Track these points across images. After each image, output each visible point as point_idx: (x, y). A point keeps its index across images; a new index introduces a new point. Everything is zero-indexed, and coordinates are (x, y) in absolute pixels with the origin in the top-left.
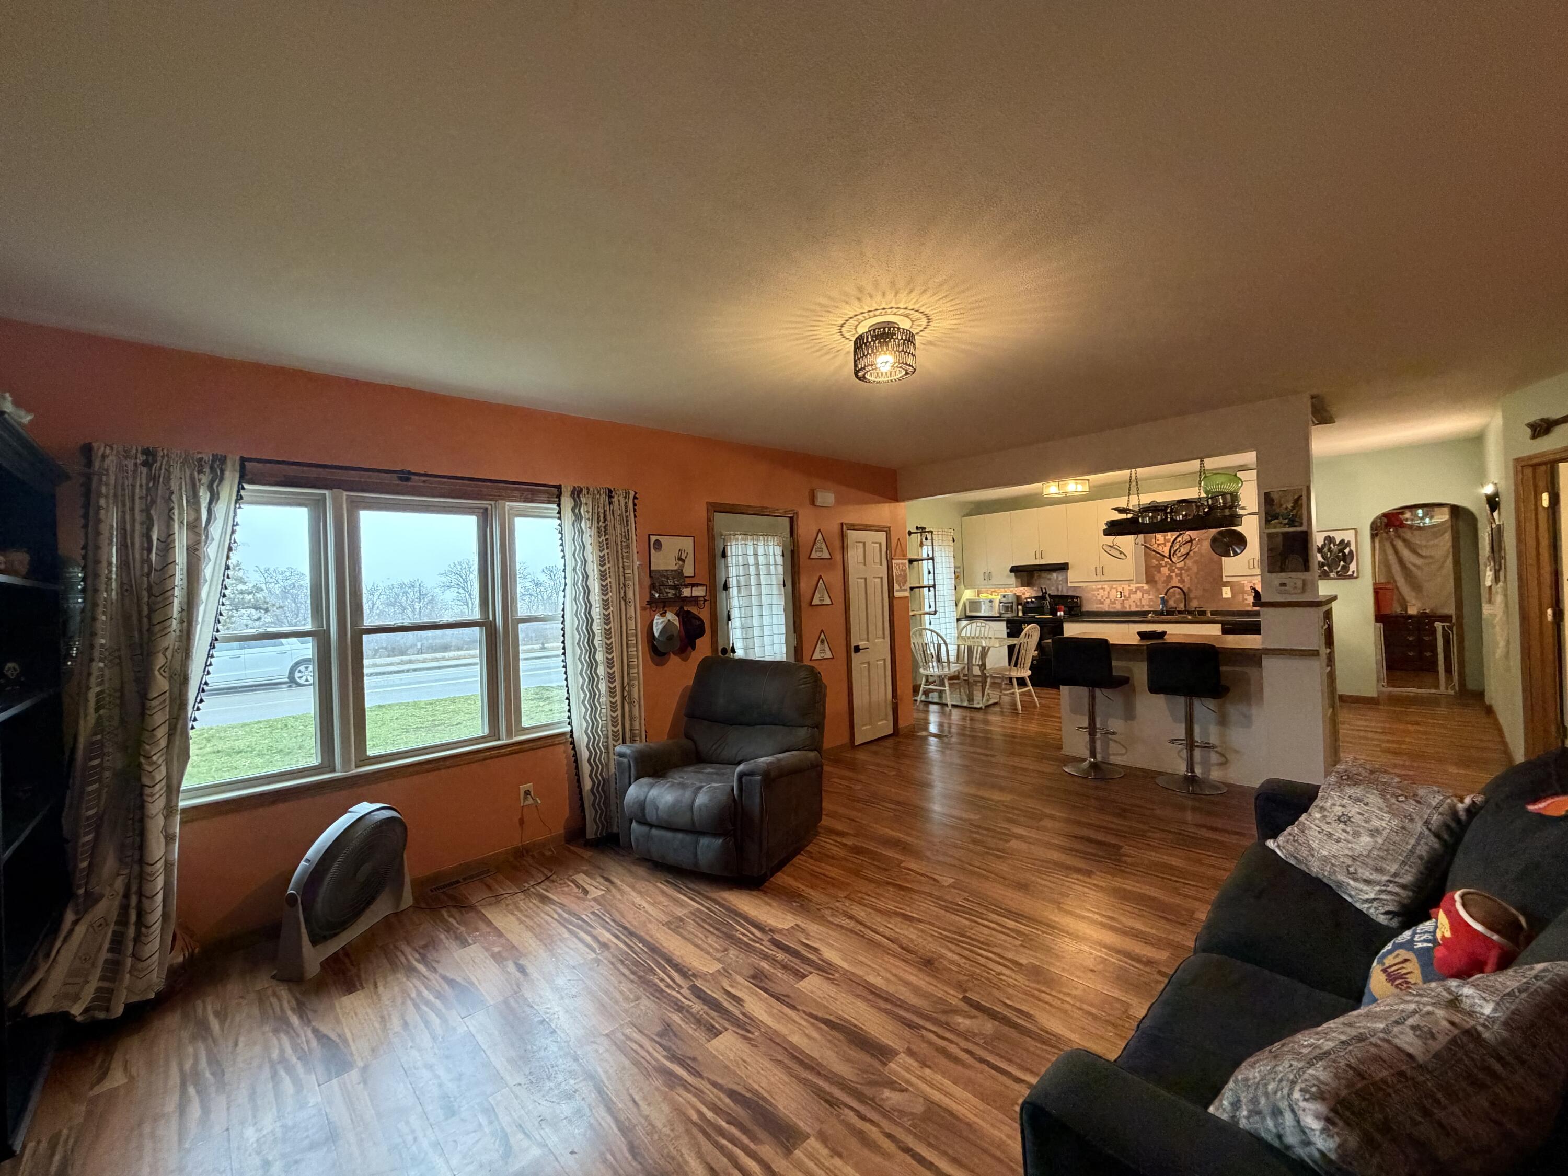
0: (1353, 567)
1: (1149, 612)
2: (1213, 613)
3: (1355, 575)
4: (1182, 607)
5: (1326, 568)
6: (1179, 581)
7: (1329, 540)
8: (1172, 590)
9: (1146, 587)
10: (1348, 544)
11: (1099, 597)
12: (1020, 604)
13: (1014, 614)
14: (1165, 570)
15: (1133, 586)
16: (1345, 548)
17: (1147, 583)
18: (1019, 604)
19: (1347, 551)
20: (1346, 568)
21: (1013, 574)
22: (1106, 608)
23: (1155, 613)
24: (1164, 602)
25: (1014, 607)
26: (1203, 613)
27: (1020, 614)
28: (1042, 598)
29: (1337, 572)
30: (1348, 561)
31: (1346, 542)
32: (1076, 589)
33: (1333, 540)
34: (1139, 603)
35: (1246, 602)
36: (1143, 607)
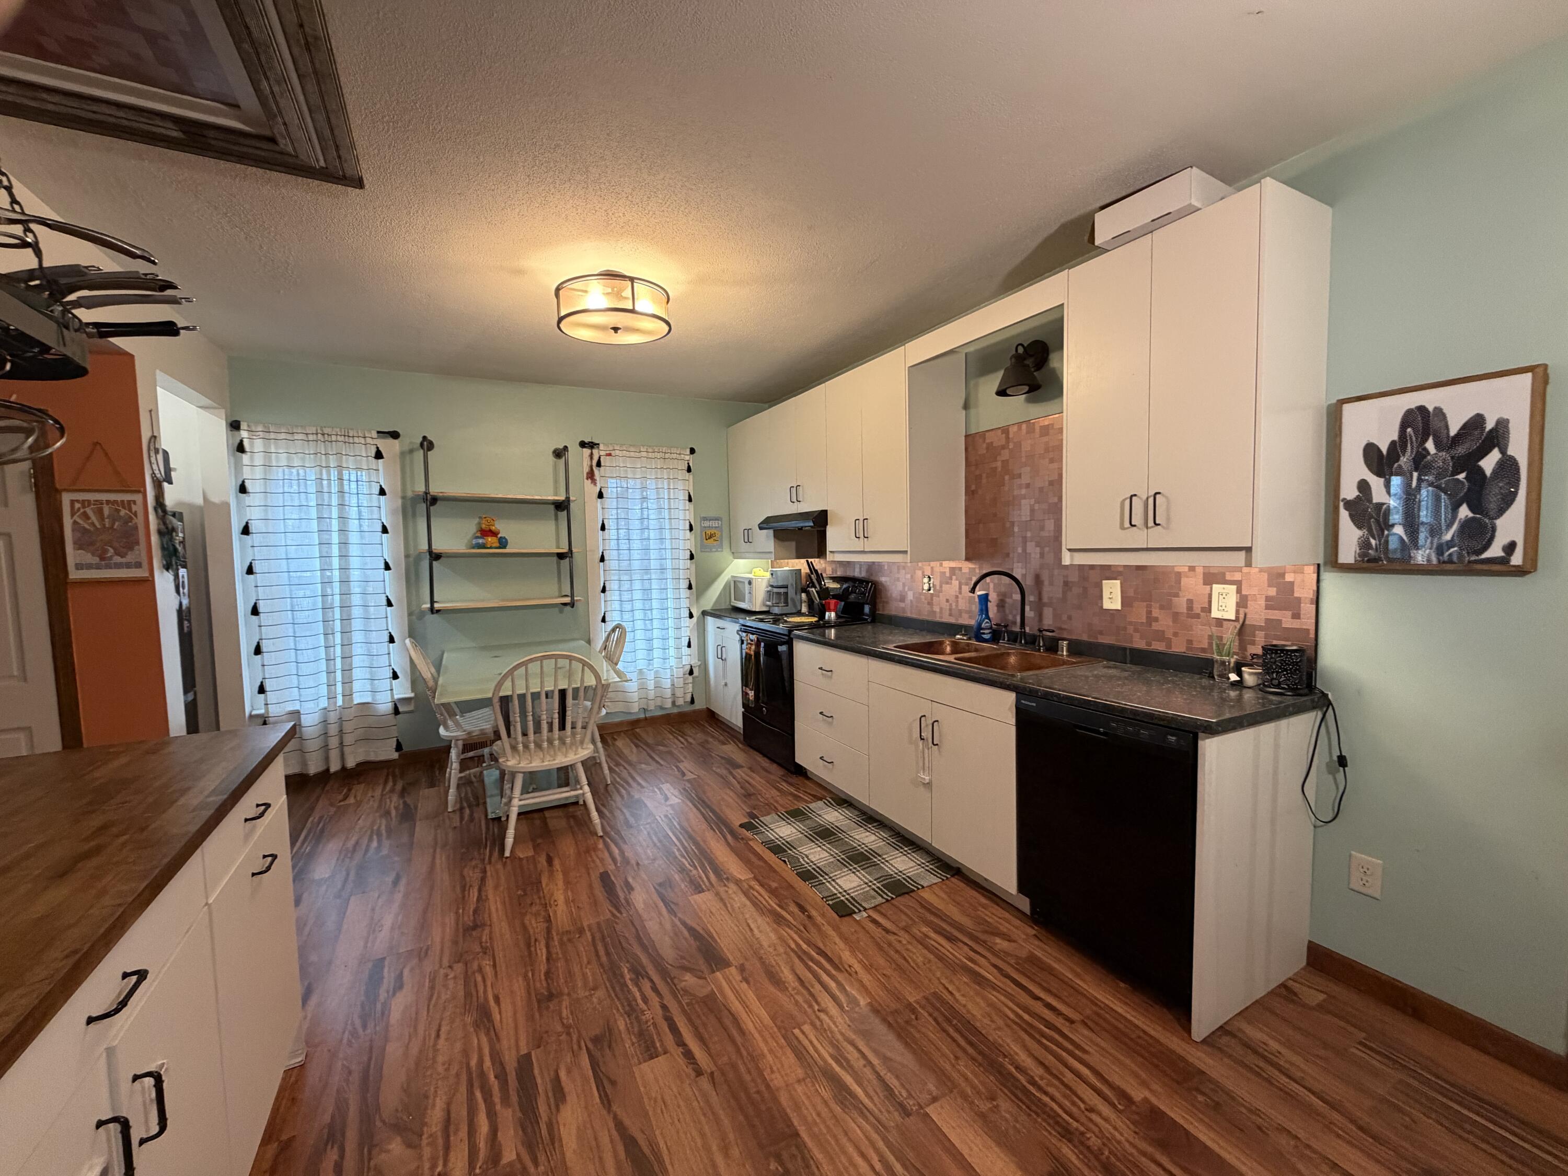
0: (1509, 528)
3: (1517, 559)
4: (1016, 623)
5: (1398, 529)
7: (1421, 421)
9: (965, 568)
10: (1494, 440)
11: (900, 587)
15: (947, 565)
16: (1484, 451)
17: (967, 560)
18: (803, 590)
19: (1489, 463)
20: (1480, 532)
21: (769, 532)
25: (793, 595)
26: (1053, 645)
27: (804, 609)
29: (1440, 550)
30: (1492, 502)
31: (1490, 425)
32: (871, 566)
33: (1435, 423)
34: (954, 605)
35: (1155, 626)
36: (960, 616)
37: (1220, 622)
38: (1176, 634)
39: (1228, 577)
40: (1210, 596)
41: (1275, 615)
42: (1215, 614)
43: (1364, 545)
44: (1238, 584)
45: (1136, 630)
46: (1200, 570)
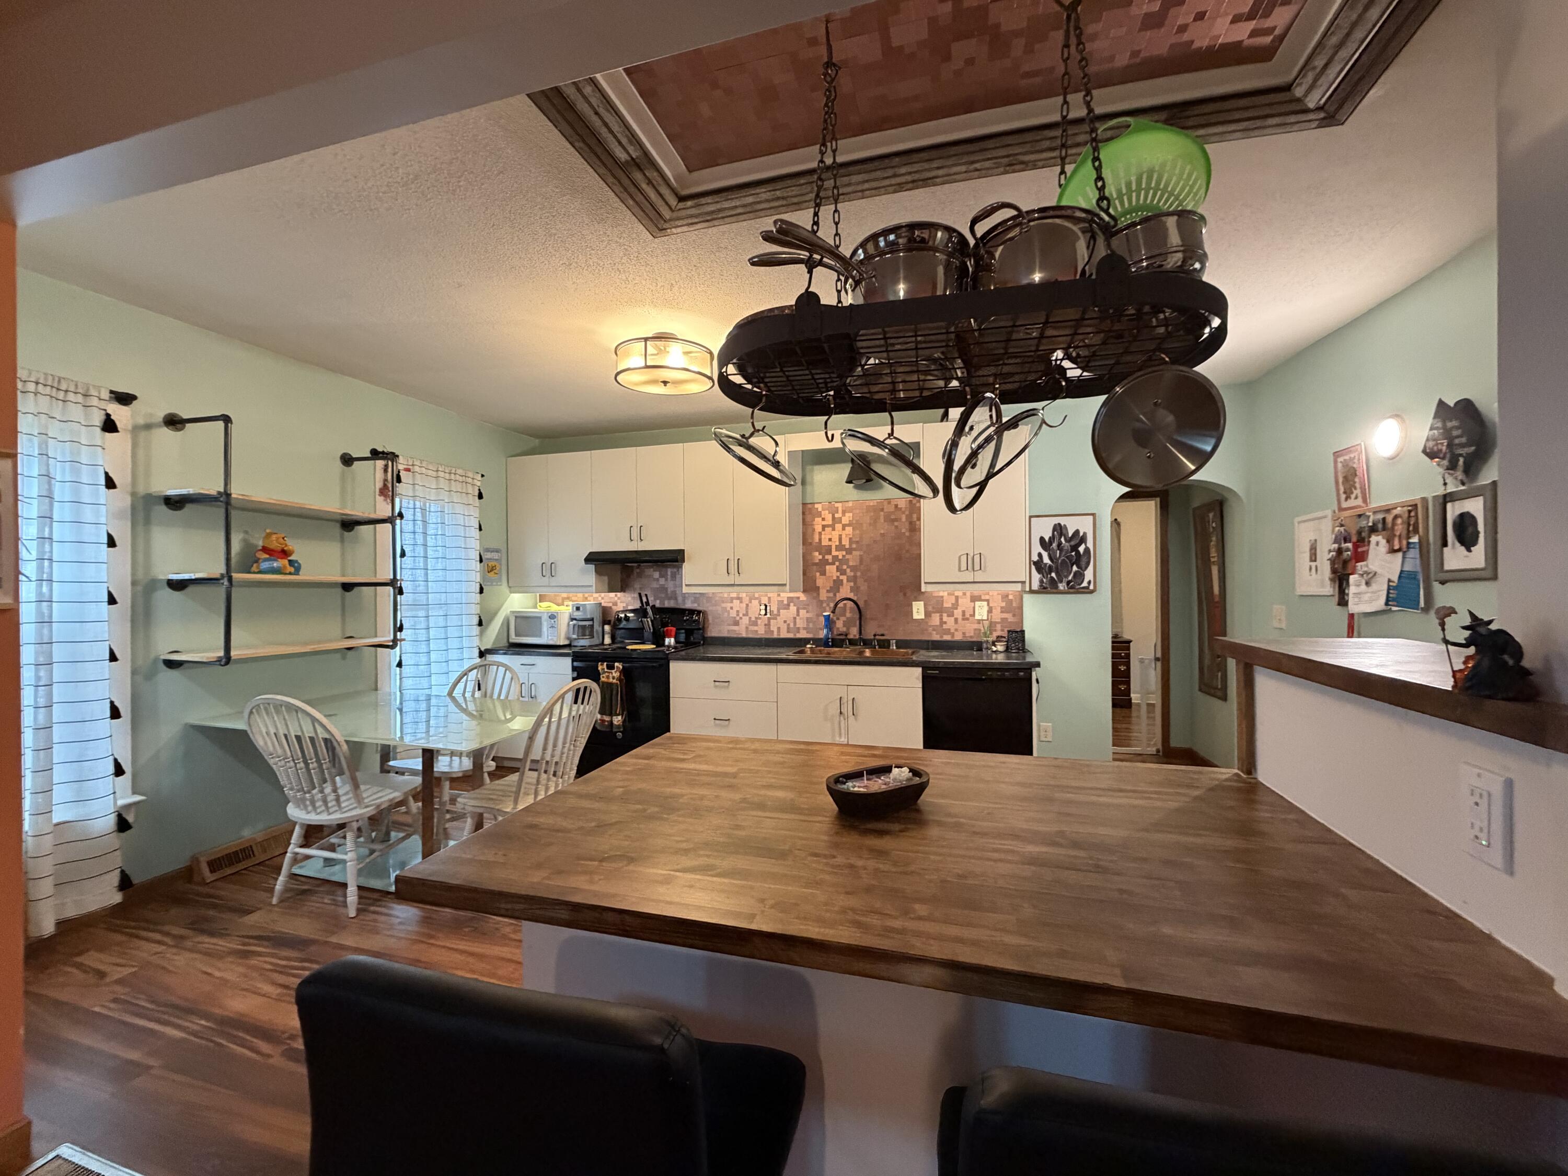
0: (1089, 574)
1: (806, 641)
2: (901, 644)
3: (1091, 587)
4: (854, 633)
5: (1053, 575)
6: (852, 590)
7: (1059, 529)
8: (841, 605)
9: (803, 597)
10: (1083, 540)
11: (733, 614)
12: (609, 623)
13: (596, 641)
14: (831, 570)
15: (785, 596)
16: (1079, 544)
17: (804, 591)
18: (605, 622)
19: (1081, 549)
20: (1080, 576)
21: (592, 567)
22: (742, 631)
23: (817, 641)
24: (829, 623)
25: (597, 627)
26: (885, 644)
27: (607, 640)
28: (641, 612)
29: (1068, 583)
30: (1083, 564)
31: (1081, 534)
32: (697, 597)
33: (1064, 531)
34: (792, 625)
35: (945, 626)
36: (798, 632)
37: (979, 621)
38: (956, 630)
39: (983, 598)
40: (974, 608)
41: (1005, 615)
42: (977, 617)
43: (1041, 581)
44: (988, 601)
45: (934, 630)
46: (968, 594)
